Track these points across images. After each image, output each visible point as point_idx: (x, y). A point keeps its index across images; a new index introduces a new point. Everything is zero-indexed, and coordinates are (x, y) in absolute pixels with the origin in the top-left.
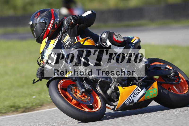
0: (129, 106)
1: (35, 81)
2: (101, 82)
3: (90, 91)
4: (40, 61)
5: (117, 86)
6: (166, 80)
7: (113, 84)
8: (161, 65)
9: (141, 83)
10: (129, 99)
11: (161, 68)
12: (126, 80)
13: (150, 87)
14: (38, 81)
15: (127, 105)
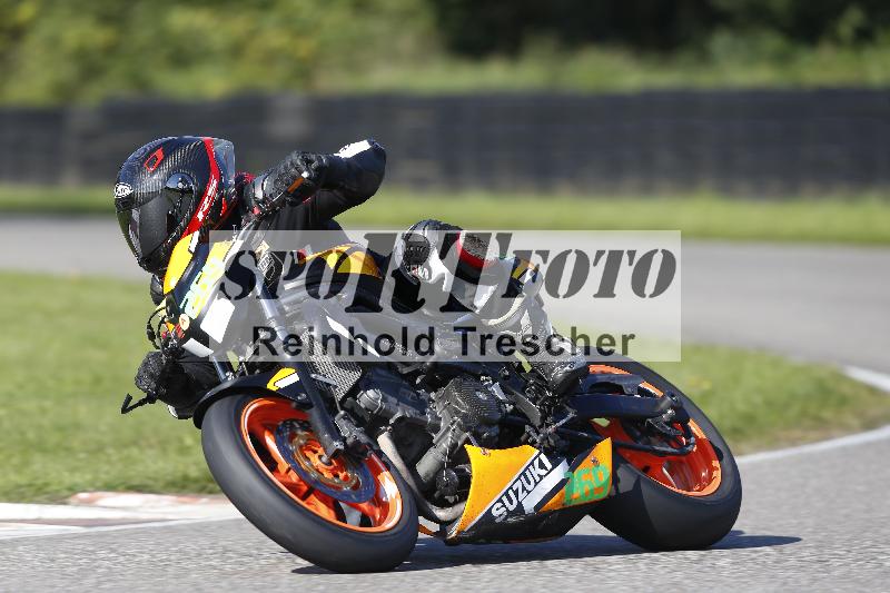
0: (504, 524)
1: (131, 404)
2: (403, 424)
3: (362, 454)
4: (160, 326)
5: (459, 443)
6: (638, 434)
7: (444, 434)
8: (620, 377)
9: (552, 441)
10: (504, 499)
11: (621, 387)
12: (496, 423)
13: (585, 457)
14: (141, 403)
15: (497, 521)
